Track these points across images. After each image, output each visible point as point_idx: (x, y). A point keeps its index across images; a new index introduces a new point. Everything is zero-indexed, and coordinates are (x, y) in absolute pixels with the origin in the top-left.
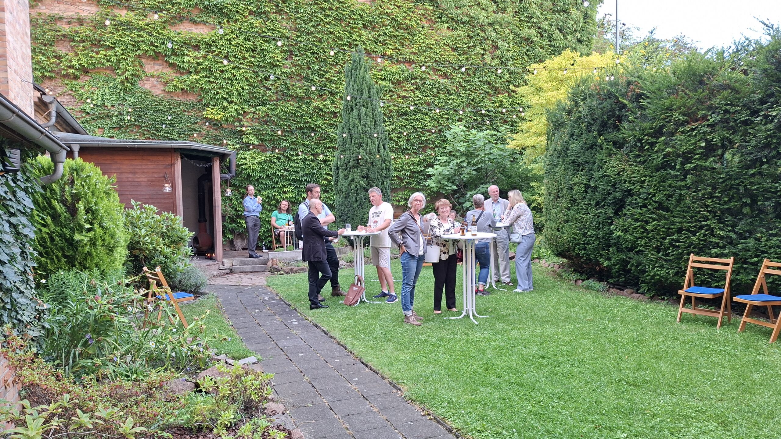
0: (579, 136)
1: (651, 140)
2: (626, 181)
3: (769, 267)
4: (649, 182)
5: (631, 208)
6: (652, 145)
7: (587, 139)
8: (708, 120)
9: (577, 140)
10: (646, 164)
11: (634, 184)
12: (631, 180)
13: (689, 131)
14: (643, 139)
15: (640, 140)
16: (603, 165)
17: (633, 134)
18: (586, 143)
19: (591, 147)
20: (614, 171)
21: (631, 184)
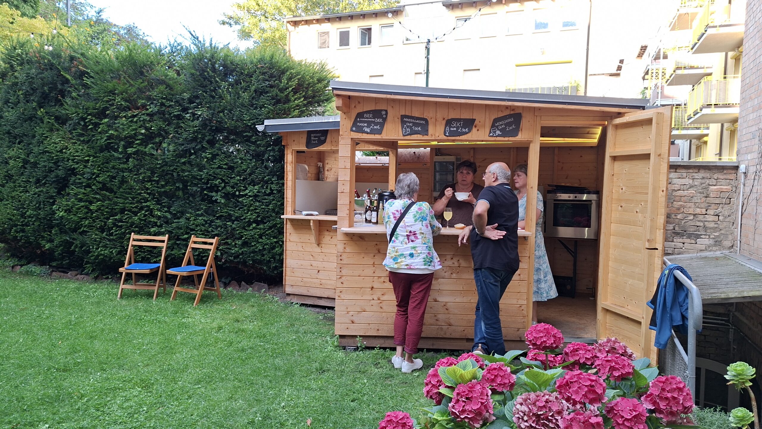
0: (16, 104)
1: (95, 120)
2: (69, 159)
3: (195, 242)
4: (93, 162)
5: (75, 188)
6: (96, 125)
7: (25, 110)
8: (148, 109)
9: (12, 108)
10: (90, 143)
11: (77, 163)
12: (75, 159)
13: (131, 117)
14: (87, 119)
15: (83, 119)
16: (44, 140)
17: (76, 112)
18: (23, 113)
19: (31, 119)
20: (56, 147)
21: (74, 162)
